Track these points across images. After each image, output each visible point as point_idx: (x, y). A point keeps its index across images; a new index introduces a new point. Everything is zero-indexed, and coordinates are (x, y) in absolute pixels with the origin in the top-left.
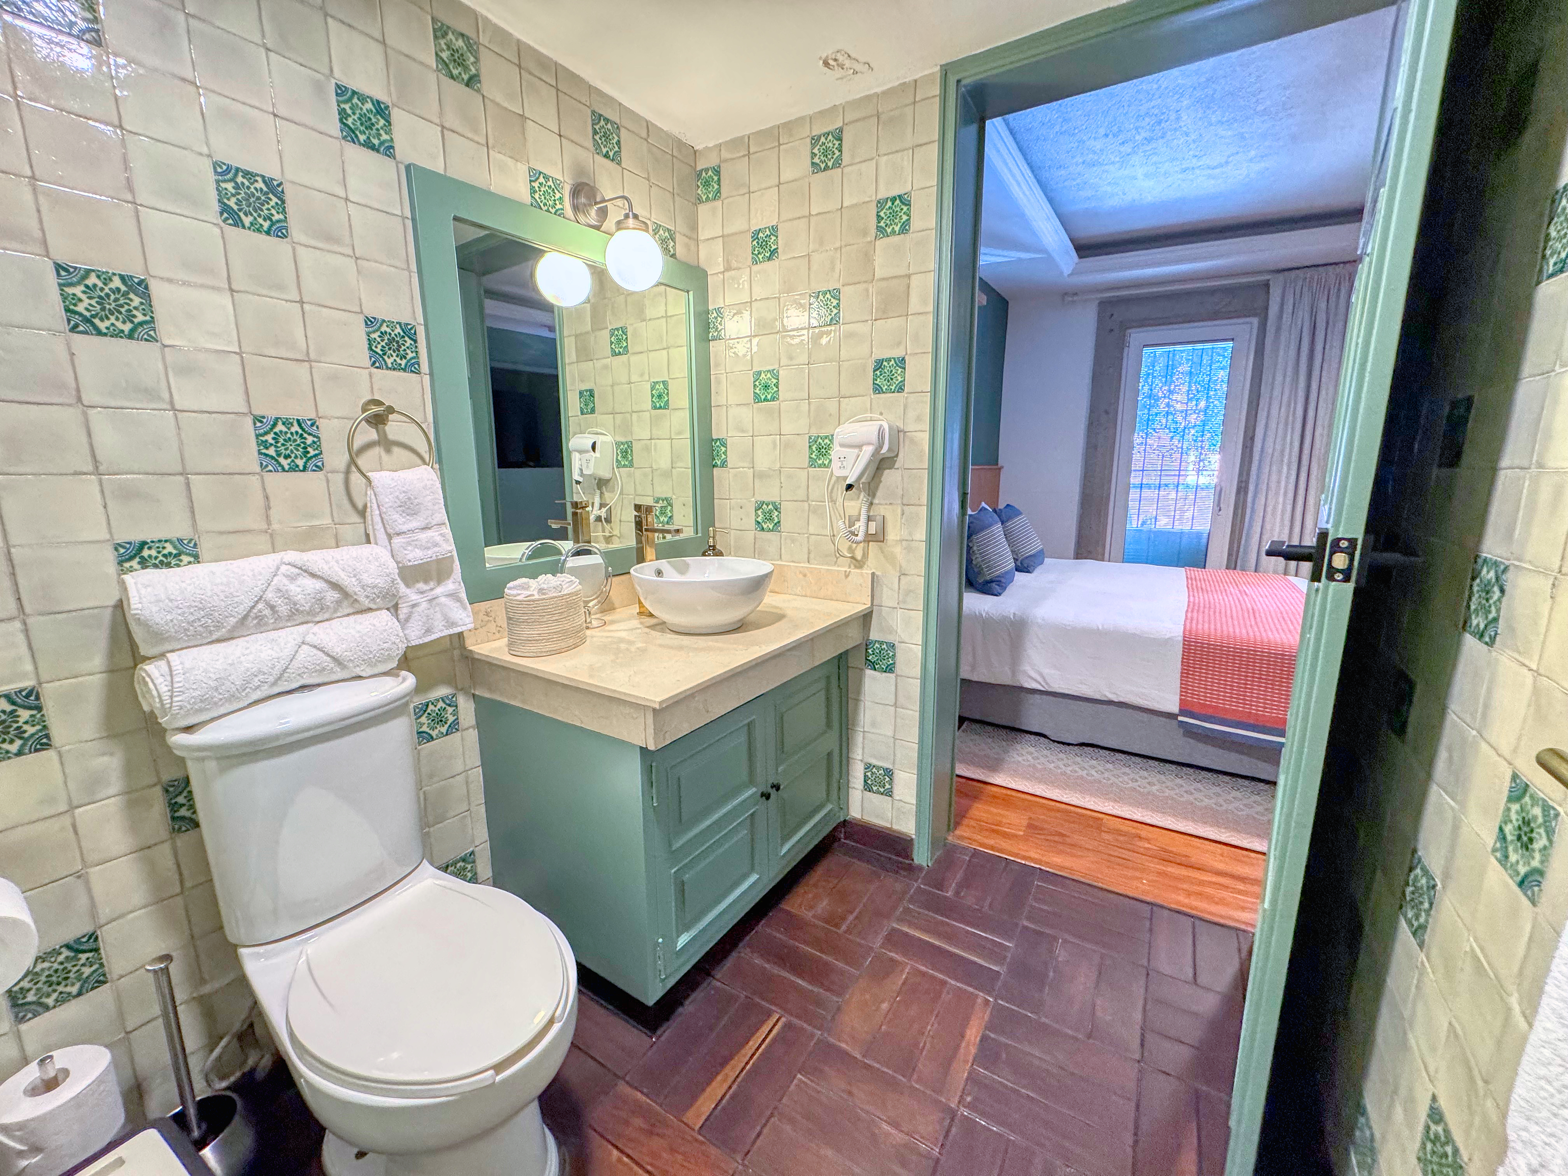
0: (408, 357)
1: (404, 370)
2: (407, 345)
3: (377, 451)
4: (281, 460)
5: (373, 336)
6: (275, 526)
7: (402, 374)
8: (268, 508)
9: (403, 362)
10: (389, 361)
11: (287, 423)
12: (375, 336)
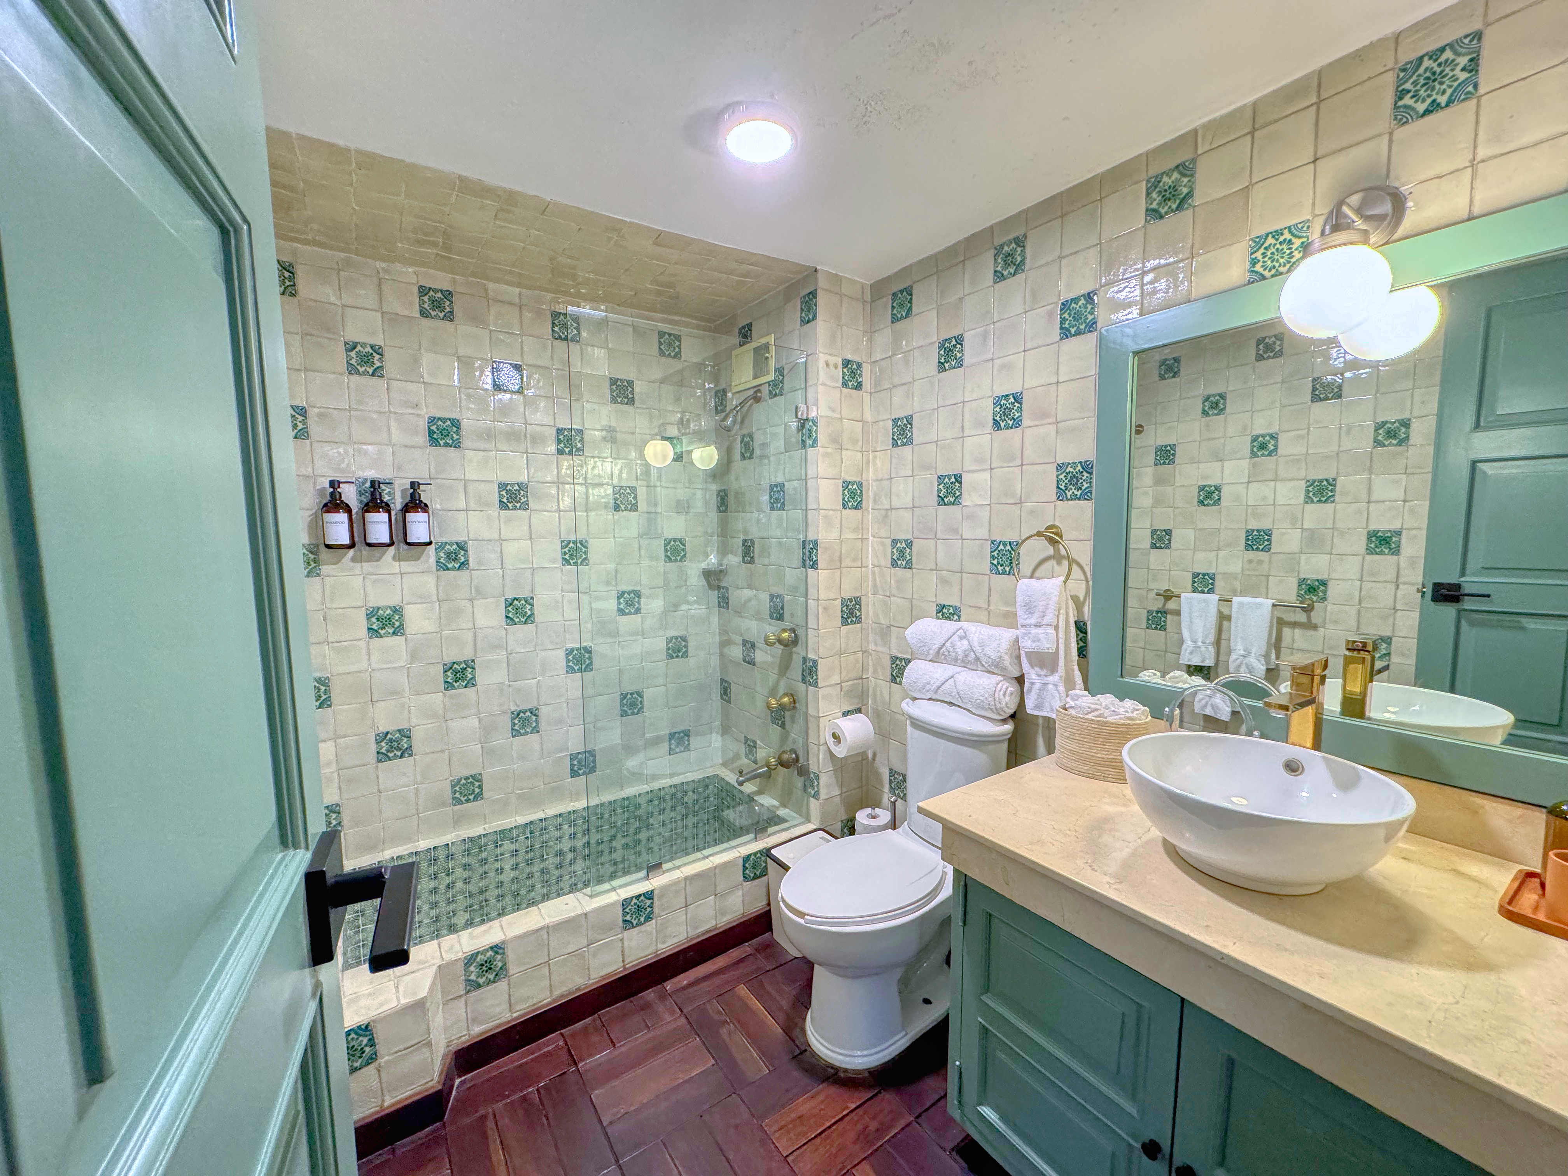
0: (1083, 488)
1: (1079, 499)
2: (1084, 478)
3: (1052, 563)
4: (999, 567)
5: (1060, 477)
6: (991, 608)
7: (1077, 502)
8: (989, 596)
9: (1079, 493)
10: (1069, 494)
11: (1005, 545)
12: (1062, 477)
